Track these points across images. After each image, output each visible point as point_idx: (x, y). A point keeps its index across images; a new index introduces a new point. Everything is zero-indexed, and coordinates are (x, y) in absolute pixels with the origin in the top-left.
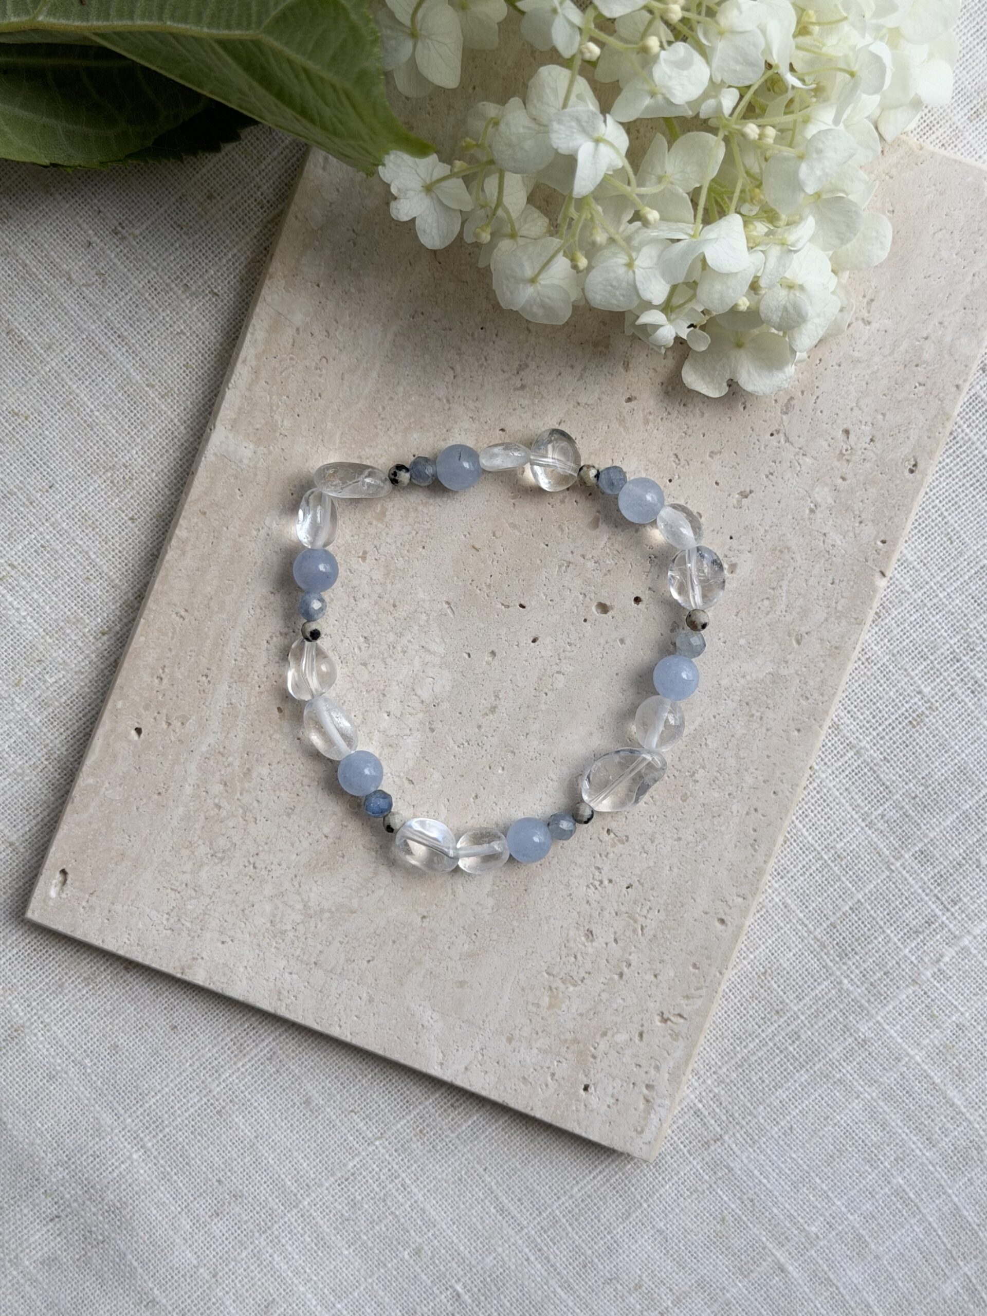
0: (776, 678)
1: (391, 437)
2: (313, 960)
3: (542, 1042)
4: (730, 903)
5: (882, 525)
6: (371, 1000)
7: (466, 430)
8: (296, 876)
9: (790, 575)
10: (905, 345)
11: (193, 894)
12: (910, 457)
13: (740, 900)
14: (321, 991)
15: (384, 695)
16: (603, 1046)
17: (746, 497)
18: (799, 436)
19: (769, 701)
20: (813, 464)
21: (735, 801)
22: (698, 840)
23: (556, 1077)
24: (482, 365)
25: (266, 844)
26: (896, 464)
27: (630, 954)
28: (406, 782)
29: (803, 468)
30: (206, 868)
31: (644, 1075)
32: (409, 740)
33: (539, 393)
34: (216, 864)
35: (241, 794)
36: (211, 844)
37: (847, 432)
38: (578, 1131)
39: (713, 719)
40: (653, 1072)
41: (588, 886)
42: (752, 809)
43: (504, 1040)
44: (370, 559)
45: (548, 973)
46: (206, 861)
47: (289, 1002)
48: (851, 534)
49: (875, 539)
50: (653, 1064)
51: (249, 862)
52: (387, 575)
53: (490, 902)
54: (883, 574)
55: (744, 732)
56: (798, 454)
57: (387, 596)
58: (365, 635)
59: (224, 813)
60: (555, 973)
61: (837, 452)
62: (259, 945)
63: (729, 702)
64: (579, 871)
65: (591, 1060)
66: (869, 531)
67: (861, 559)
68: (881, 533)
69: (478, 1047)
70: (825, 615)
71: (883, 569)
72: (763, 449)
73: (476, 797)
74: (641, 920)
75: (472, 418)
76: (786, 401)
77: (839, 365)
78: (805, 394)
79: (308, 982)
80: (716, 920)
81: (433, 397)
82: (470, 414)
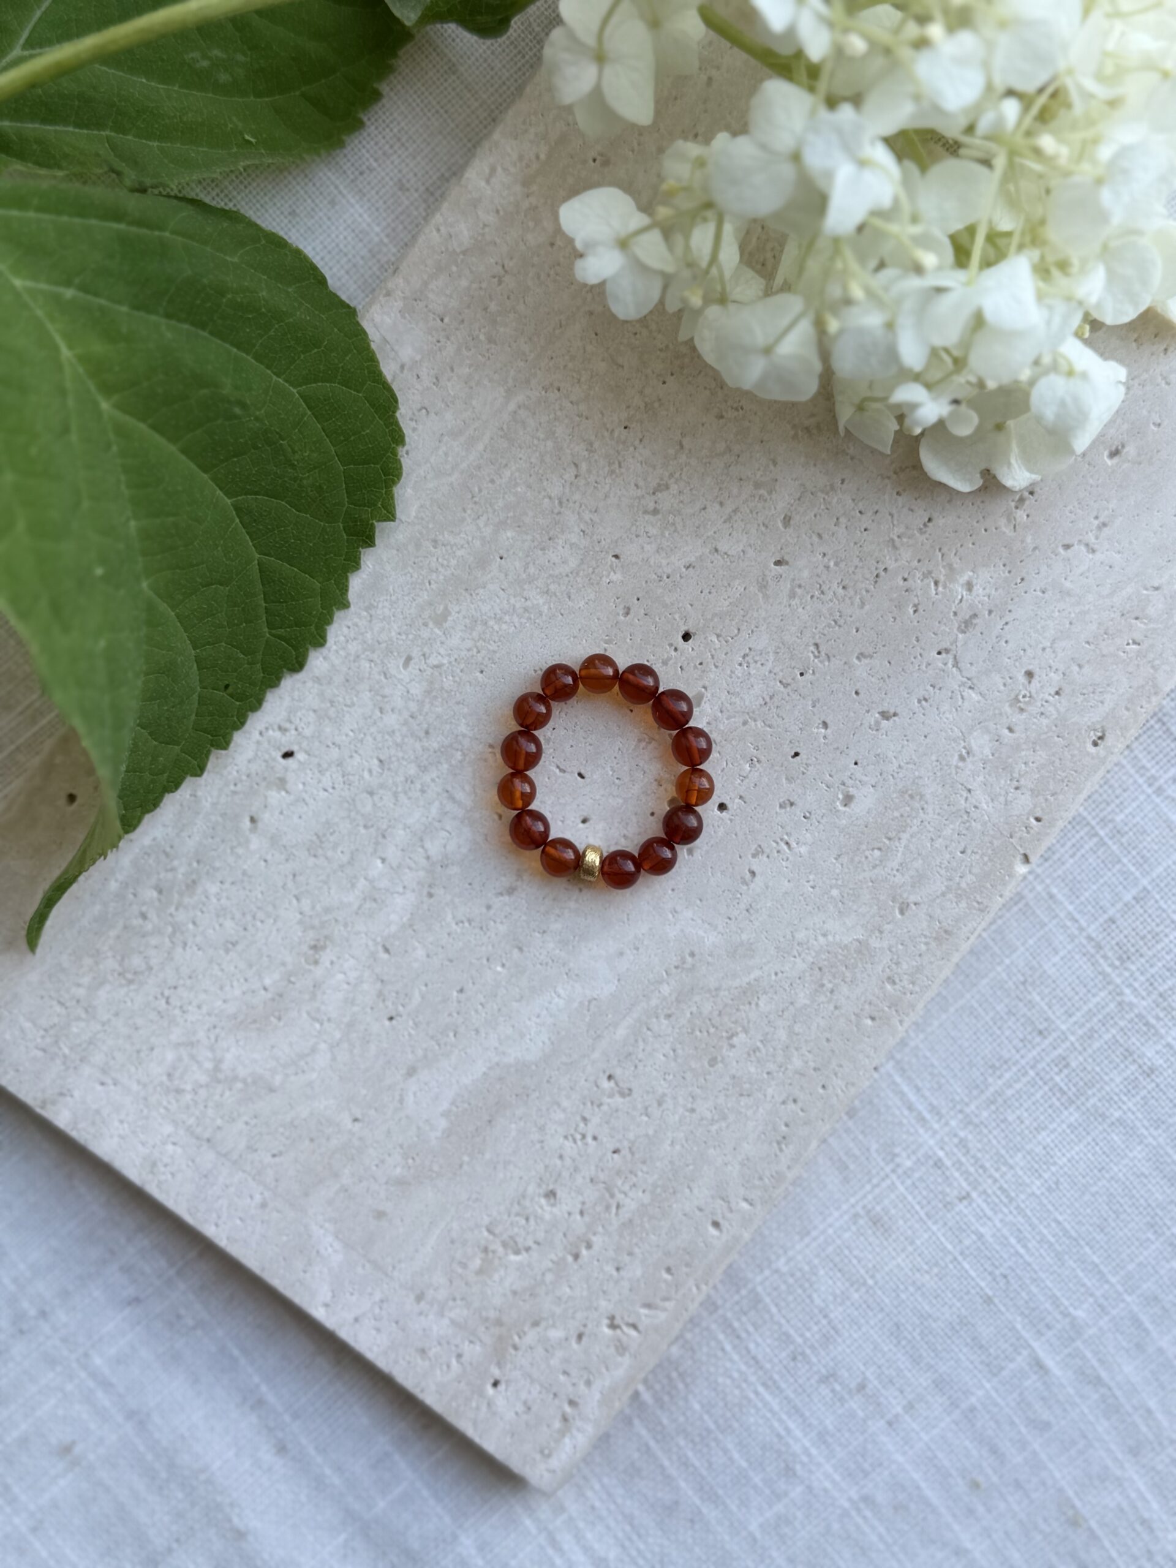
0: (862, 947)
1: (479, 528)
2: (207, 1135)
3: (458, 1312)
4: (733, 1205)
5: (1041, 798)
6: (263, 1205)
7: (572, 545)
8: (215, 1027)
9: (915, 828)
10: (1129, 590)
11: (83, 1015)
12: (1098, 726)
13: (745, 1206)
14: (206, 1176)
15: (384, 837)
16: (531, 1336)
17: (887, 719)
18: (971, 664)
19: (848, 974)
20: (979, 702)
21: (773, 1083)
22: (716, 1117)
23: (463, 1359)
24: (612, 472)
25: (190, 977)
26: (1079, 730)
27: (595, 1234)
28: (380, 949)
29: (966, 704)
30: (108, 987)
31: (571, 1389)
32: (399, 900)
33: (673, 524)
34: (121, 986)
35: (177, 909)
36: (123, 959)
37: (1030, 674)
38: (470, 1432)
39: (773, 977)
40: (582, 1387)
41: (566, 1137)
42: (791, 1099)
43: (412, 1297)
44: (413, 668)
45: (489, 1231)
46: (110, 978)
47: (162, 1178)
48: (1002, 799)
49: (1029, 814)
50: (585, 1377)
51: (162, 994)
52: (428, 692)
53: (443, 1123)
54: (1026, 859)
55: (807, 1002)
56: (963, 684)
57: (421, 718)
58: (382, 758)
59: (149, 927)
60: (497, 1231)
61: (1013, 696)
62: (145, 1099)
63: (798, 960)
64: (560, 1116)
65: (512, 1351)
66: (1023, 802)
67: (1005, 833)
68: (1039, 809)
69: (378, 1296)
70: (944, 888)
71: (1028, 852)
72: (923, 667)
73: (461, 991)
74: (620, 1196)
75: (583, 532)
76: (967, 617)
77: (1043, 592)
78: (993, 615)
79: (193, 1161)
80: (710, 1222)
81: (543, 493)
82: (582, 527)
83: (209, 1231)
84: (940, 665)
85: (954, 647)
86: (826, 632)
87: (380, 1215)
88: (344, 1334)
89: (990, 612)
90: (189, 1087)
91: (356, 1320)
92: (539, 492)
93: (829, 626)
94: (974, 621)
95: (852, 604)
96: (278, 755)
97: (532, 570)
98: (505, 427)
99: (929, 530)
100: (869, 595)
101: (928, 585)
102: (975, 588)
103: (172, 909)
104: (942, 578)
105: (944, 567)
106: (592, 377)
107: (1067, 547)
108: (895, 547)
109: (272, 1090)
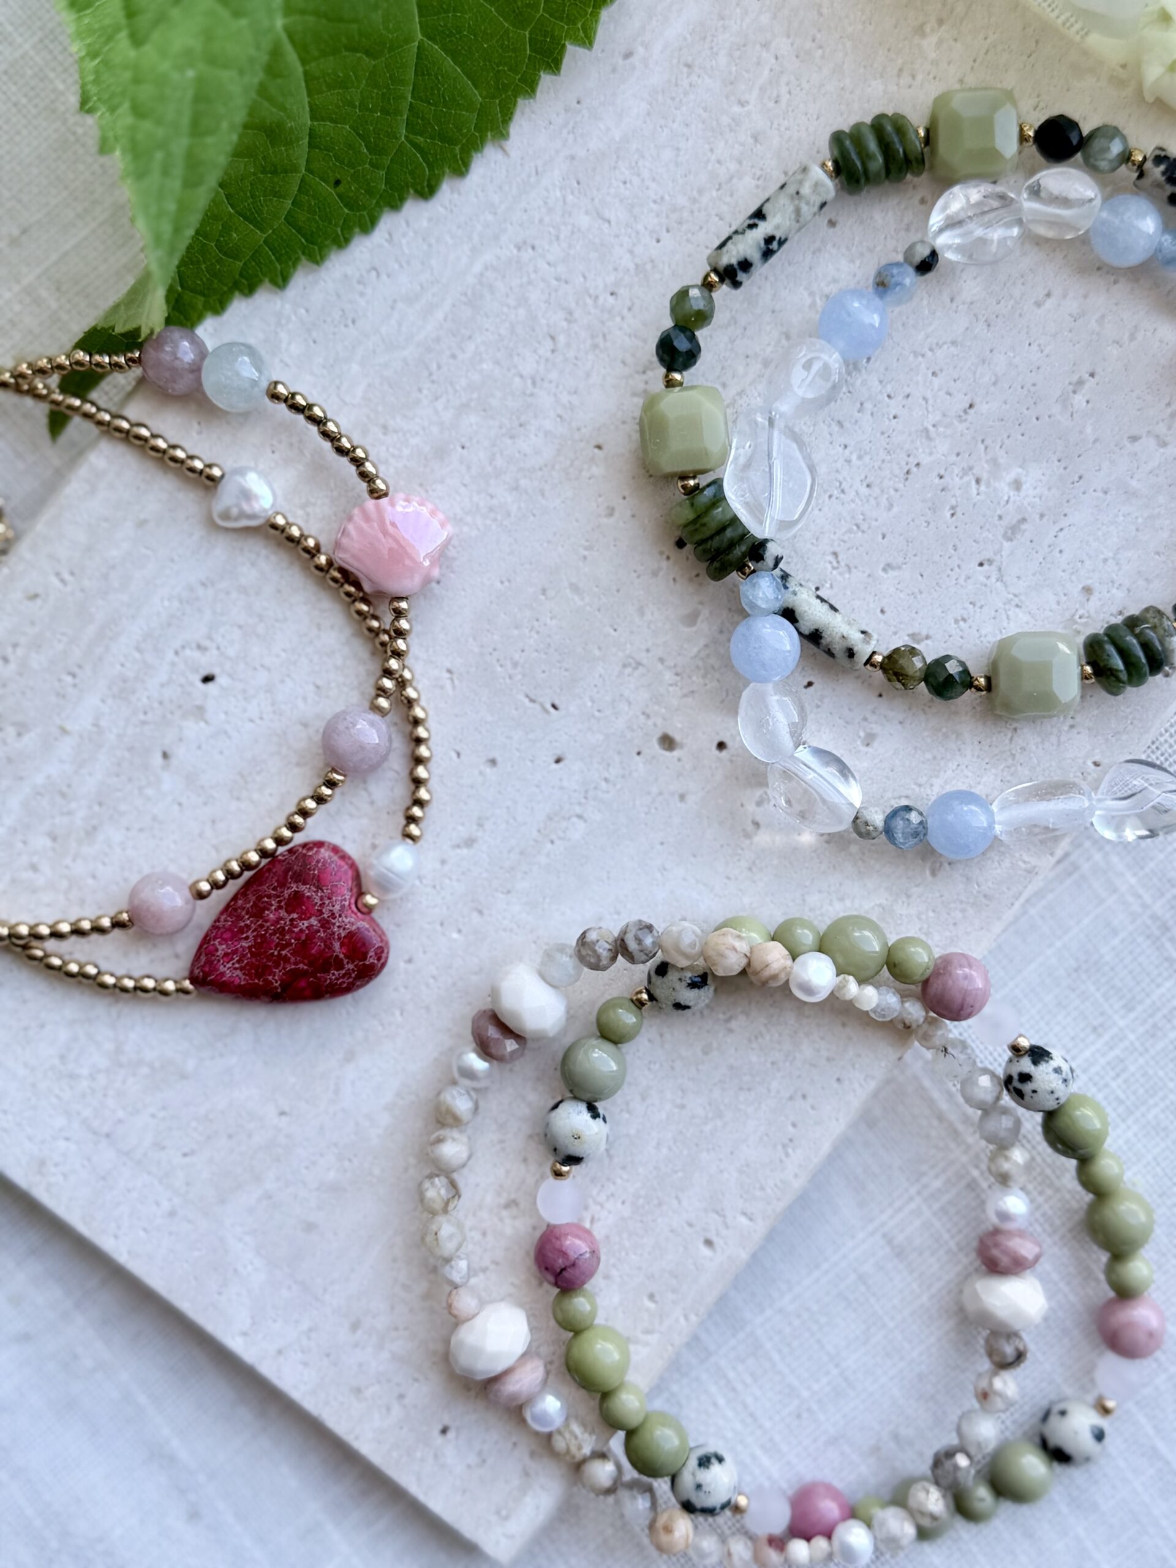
4: (729, 1220)
23: (406, 1402)
37: (1088, 590)
38: (414, 1488)
43: (347, 1325)
47: (53, 1179)
49: (1087, 759)
53: (386, 1119)
56: (1009, 601)
61: (1067, 615)
69: (305, 1324)
72: (961, 581)
74: (595, 1208)
75: (560, 416)
76: (1014, 521)
77: (1106, 493)
78: (1045, 519)
79: (89, 1159)
80: (702, 1240)
81: (513, 371)
82: (560, 411)
83: (107, 1243)
84: (982, 579)
85: (998, 558)
86: (846, 538)
87: (310, 1227)
88: (267, 1369)
89: (1042, 516)
90: (85, 1072)
91: (280, 1352)
92: (509, 370)
93: (850, 531)
94: (1024, 527)
95: (878, 505)
96: (197, 679)
97: (499, 462)
98: (469, 292)
99: (969, 418)
100: (899, 493)
101: (968, 484)
102: (1024, 487)
103: (68, 861)
104: (985, 476)
105: (987, 462)
106: (573, 233)
107: (1134, 439)
108: (929, 438)
109: (184, 1076)
